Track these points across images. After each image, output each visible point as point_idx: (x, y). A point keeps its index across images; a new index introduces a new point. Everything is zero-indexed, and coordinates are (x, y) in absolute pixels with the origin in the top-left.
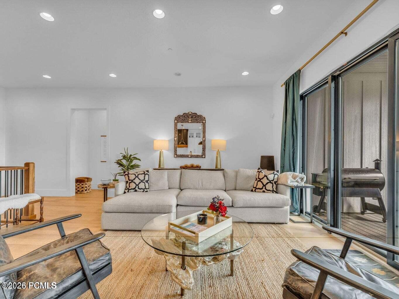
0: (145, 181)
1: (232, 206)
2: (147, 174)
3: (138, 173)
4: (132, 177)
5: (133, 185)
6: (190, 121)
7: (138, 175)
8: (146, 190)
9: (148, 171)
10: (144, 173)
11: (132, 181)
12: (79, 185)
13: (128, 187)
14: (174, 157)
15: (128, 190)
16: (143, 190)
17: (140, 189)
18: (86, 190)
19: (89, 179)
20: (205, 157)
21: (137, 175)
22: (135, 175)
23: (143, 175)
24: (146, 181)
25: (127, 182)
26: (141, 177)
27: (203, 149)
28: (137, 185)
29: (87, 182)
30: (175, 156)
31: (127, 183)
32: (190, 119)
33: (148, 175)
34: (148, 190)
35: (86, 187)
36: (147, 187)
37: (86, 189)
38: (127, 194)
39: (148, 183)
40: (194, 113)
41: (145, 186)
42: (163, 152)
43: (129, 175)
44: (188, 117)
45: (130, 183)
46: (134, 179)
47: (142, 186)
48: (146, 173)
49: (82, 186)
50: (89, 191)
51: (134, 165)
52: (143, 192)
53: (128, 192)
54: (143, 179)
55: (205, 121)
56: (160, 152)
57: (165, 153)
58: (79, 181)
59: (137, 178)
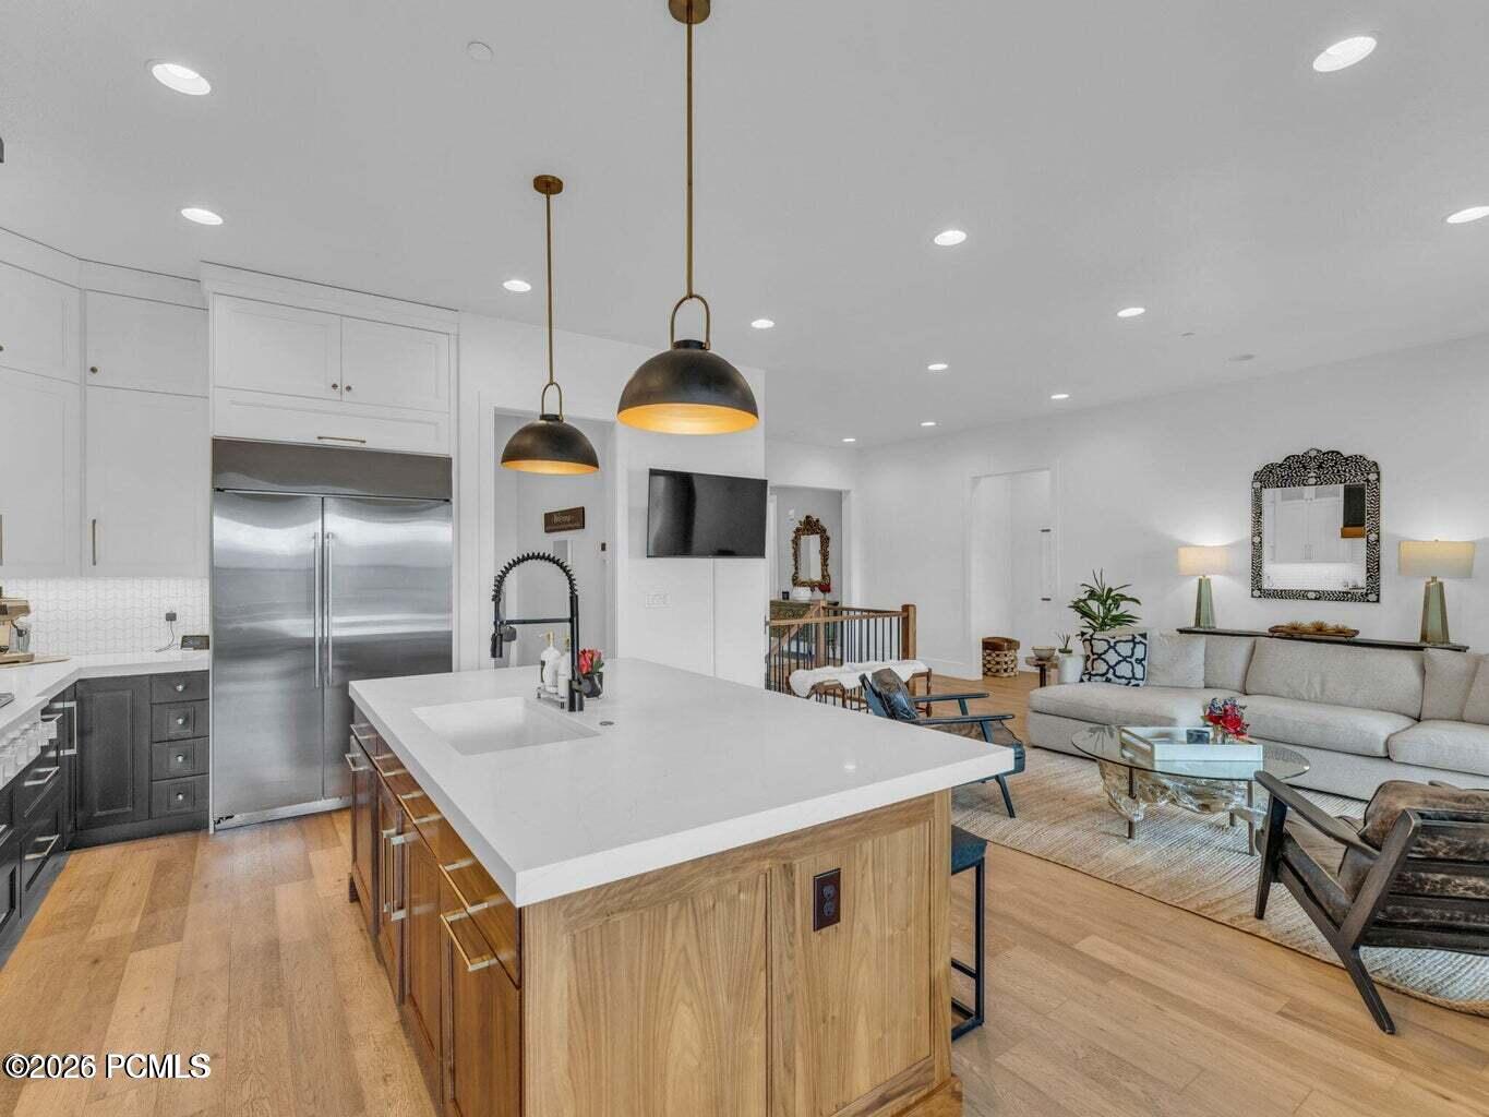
0: (1133, 660)
1: (1388, 757)
2: (1141, 642)
3: (1118, 639)
4: (1100, 647)
5: (1101, 667)
6: (1313, 481)
7: (1115, 643)
8: (1133, 682)
9: (1144, 636)
10: (1133, 640)
11: (1100, 656)
12: (989, 655)
13: (1090, 669)
14: (1253, 596)
15: (1088, 675)
16: (1126, 681)
17: (1119, 677)
18: (1005, 671)
19: (1012, 644)
20: (1378, 601)
21: (1112, 644)
22: (1109, 642)
23: (1131, 645)
24: (1137, 660)
25: (1087, 658)
26: (1125, 649)
27: (1368, 572)
28: (1110, 667)
29: (1009, 649)
30: (1257, 593)
31: (1088, 660)
32: (1312, 474)
33: (1145, 645)
34: (1141, 683)
35: (1006, 663)
36: (1139, 674)
37: (1005, 667)
38: (1087, 685)
39: (1143, 665)
40: (1328, 453)
41: (1133, 671)
42: (1208, 580)
43: (1093, 642)
44: (1304, 467)
45: (1094, 660)
46: (1106, 652)
47: (1124, 669)
48: (1138, 639)
49: (998, 659)
50: (1012, 674)
51: (1122, 615)
52: (1127, 685)
53: (1089, 680)
54: (1129, 653)
55: (1378, 474)
56: (1200, 580)
57: (1218, 583)
58: (991, 646)
59: (1112, 651)
